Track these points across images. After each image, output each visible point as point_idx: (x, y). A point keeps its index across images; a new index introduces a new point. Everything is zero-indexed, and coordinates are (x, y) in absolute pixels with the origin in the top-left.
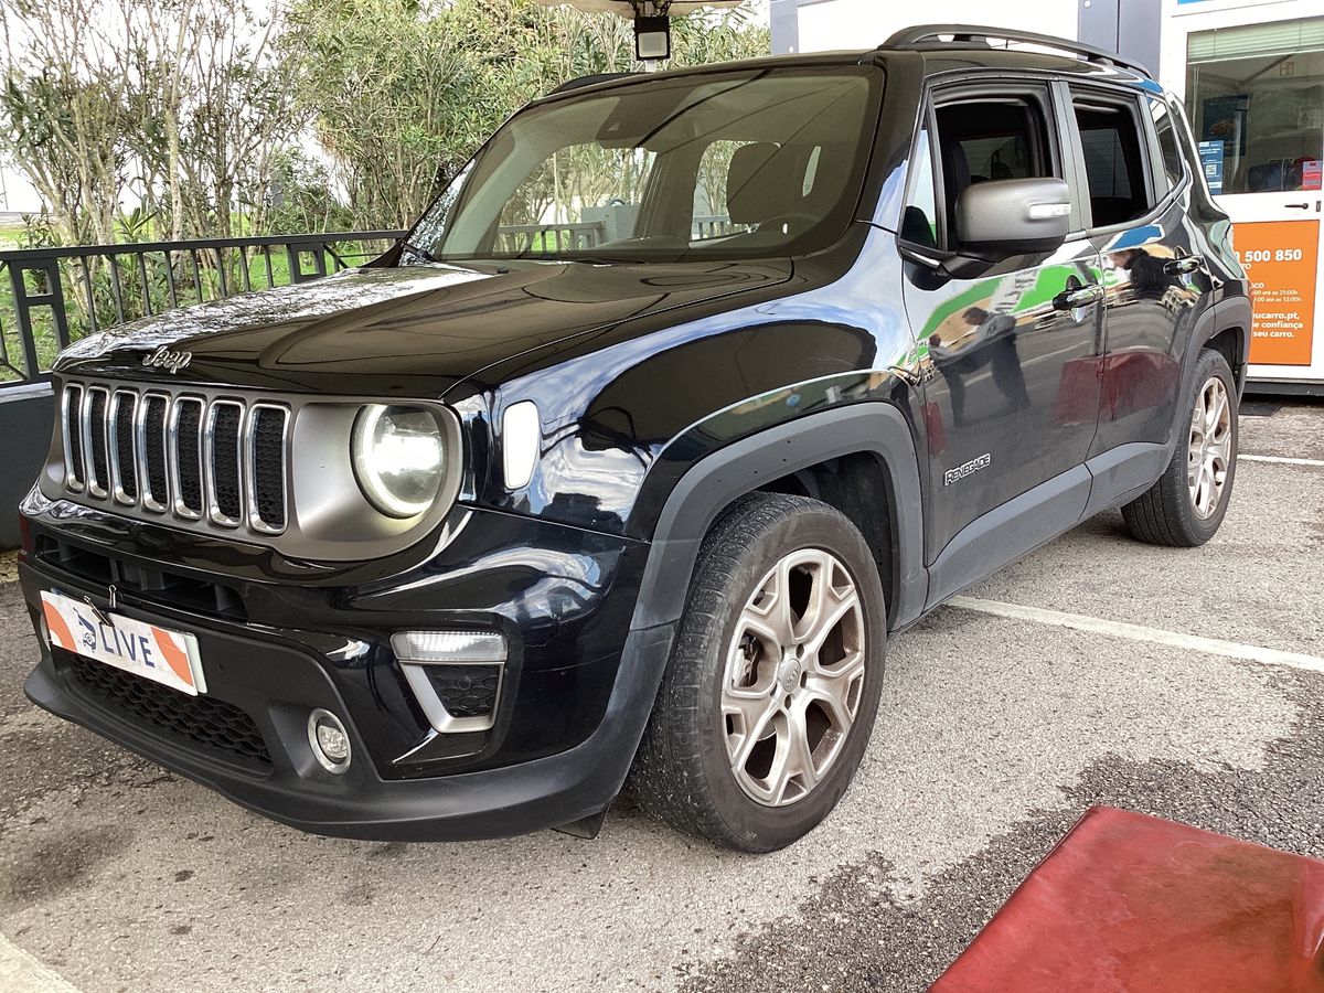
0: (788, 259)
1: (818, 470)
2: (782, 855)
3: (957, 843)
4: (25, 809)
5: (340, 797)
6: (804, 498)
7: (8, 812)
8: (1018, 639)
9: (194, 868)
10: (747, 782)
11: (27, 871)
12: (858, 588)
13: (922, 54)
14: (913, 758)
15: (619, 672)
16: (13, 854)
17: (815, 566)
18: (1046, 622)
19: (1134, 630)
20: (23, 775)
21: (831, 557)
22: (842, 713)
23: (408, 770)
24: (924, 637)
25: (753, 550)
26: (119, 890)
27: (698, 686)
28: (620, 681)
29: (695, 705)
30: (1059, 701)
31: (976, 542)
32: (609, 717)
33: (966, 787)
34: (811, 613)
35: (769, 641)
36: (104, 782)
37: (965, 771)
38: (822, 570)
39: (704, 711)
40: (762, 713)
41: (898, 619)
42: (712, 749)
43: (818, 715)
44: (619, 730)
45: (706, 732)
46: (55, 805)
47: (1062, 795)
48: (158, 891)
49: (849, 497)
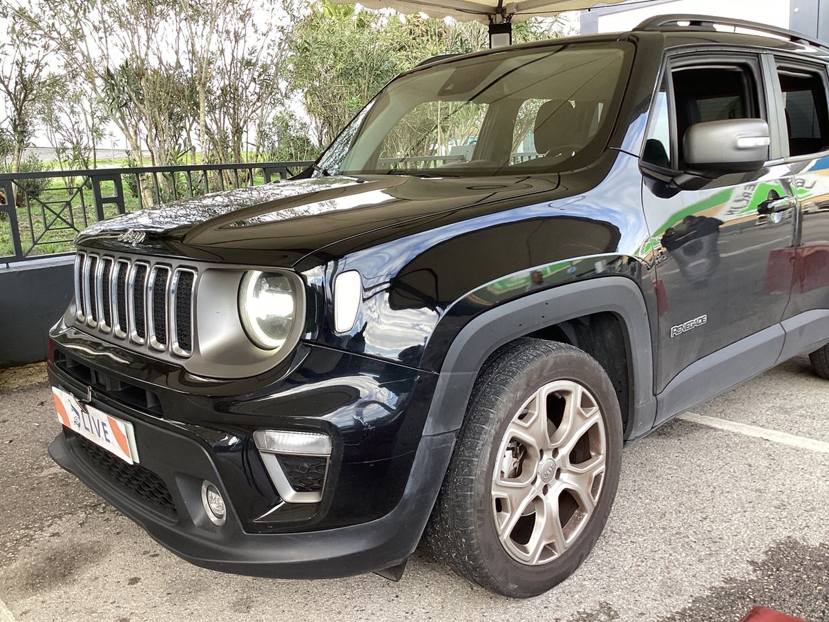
0: (557, 174)
1: (575, 323)
2: (537, 600)
3: (668, 601)
4: (49, 526)
5: (218, 542)
6: (560, 343)
7: (38, 527)
8: (728, 446)
9: (141, 576)
10: (511, 547)
11: (39, 570)
12: (601, 409)
13: (664, 33)
14: (642, 532)
15: (414, 465)
16: (33, 557)
17: (568, 393)
18: (749, 435)
19: (814, 444)
20: (54, 502)
21: (580, 387)
22: (587, 499)
23: (263, 527)
24: (660, 441)
25: (519, 380)
26: (91, 588)
27: (474, 478)
28: (414, 472)
29: (471, 491)
30: (754, 495)
31: (696, 378)
32: (406, 498)
33: (679, 557)
34: (565, 426)
35: (531, 446)
36: (101, 511)
37: (680, 545)
38: (573, 396)
39: (478, 496)
40: (524, 498)
41: (633, 432)
42: (483, 524)
43: (568, 499)
44: (413, 507)
45: (479, 511)
46: (68, 524)
47: (751, 568)
48: (116, 591)
49: (598, 344)
